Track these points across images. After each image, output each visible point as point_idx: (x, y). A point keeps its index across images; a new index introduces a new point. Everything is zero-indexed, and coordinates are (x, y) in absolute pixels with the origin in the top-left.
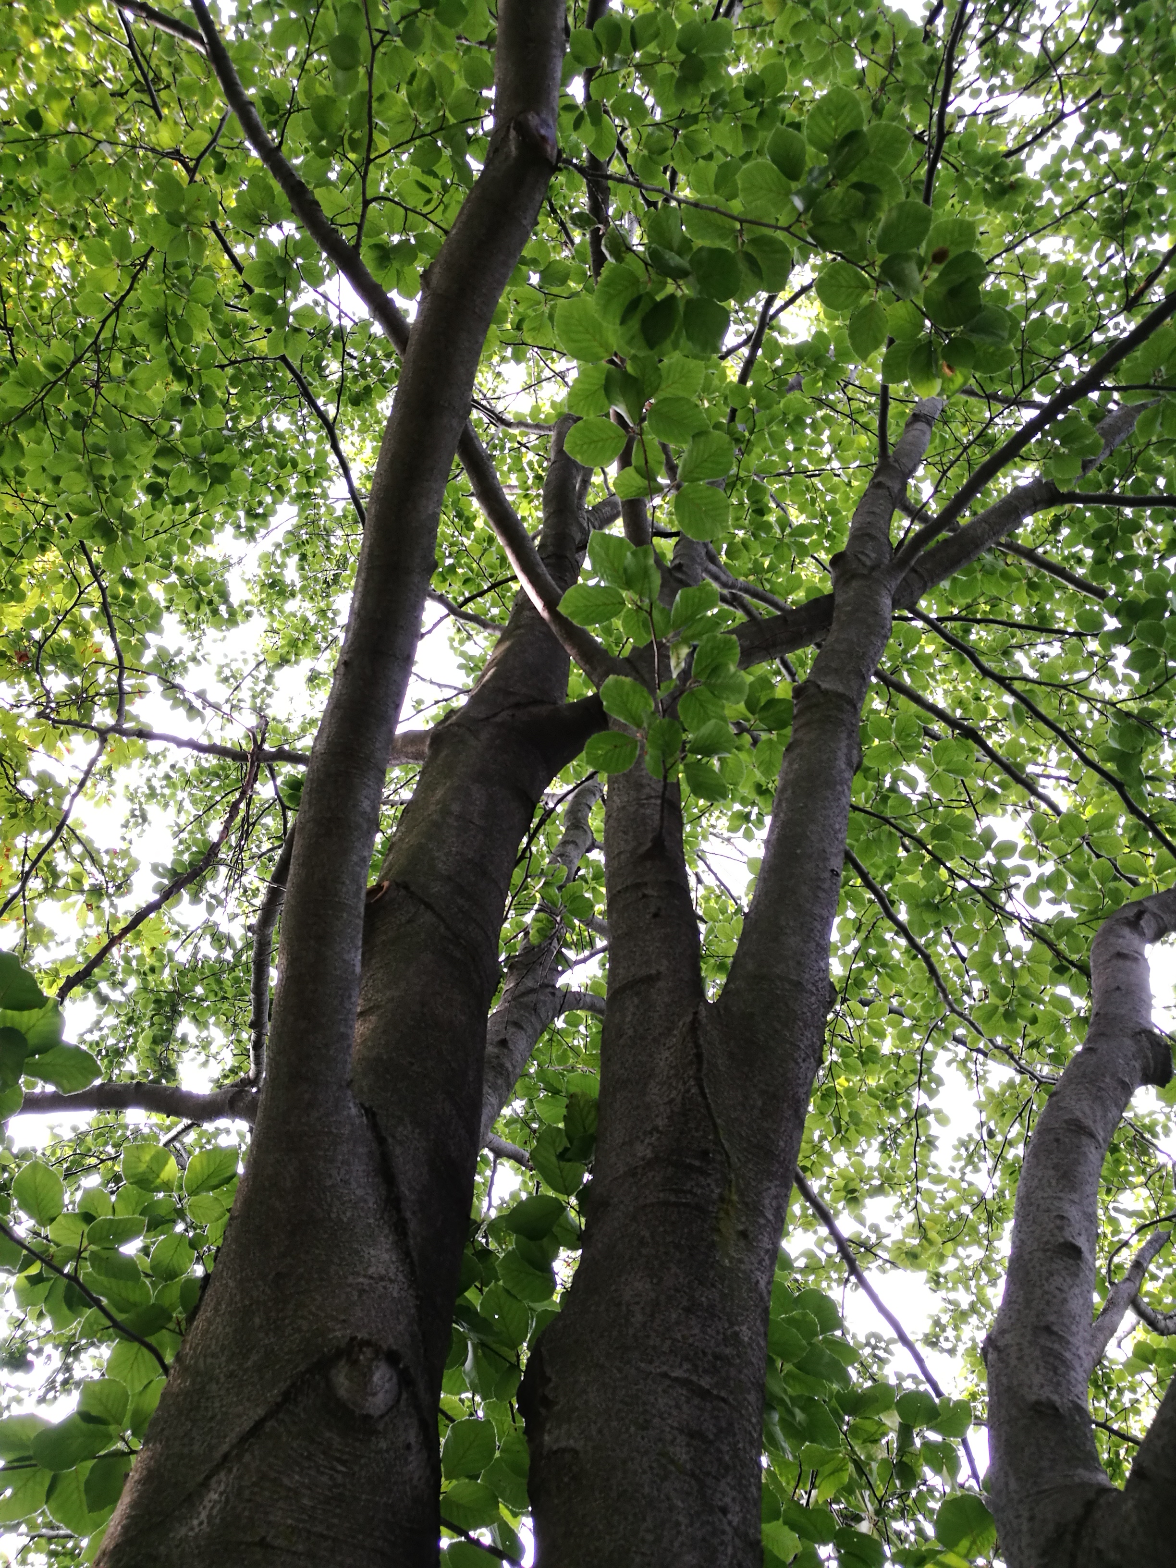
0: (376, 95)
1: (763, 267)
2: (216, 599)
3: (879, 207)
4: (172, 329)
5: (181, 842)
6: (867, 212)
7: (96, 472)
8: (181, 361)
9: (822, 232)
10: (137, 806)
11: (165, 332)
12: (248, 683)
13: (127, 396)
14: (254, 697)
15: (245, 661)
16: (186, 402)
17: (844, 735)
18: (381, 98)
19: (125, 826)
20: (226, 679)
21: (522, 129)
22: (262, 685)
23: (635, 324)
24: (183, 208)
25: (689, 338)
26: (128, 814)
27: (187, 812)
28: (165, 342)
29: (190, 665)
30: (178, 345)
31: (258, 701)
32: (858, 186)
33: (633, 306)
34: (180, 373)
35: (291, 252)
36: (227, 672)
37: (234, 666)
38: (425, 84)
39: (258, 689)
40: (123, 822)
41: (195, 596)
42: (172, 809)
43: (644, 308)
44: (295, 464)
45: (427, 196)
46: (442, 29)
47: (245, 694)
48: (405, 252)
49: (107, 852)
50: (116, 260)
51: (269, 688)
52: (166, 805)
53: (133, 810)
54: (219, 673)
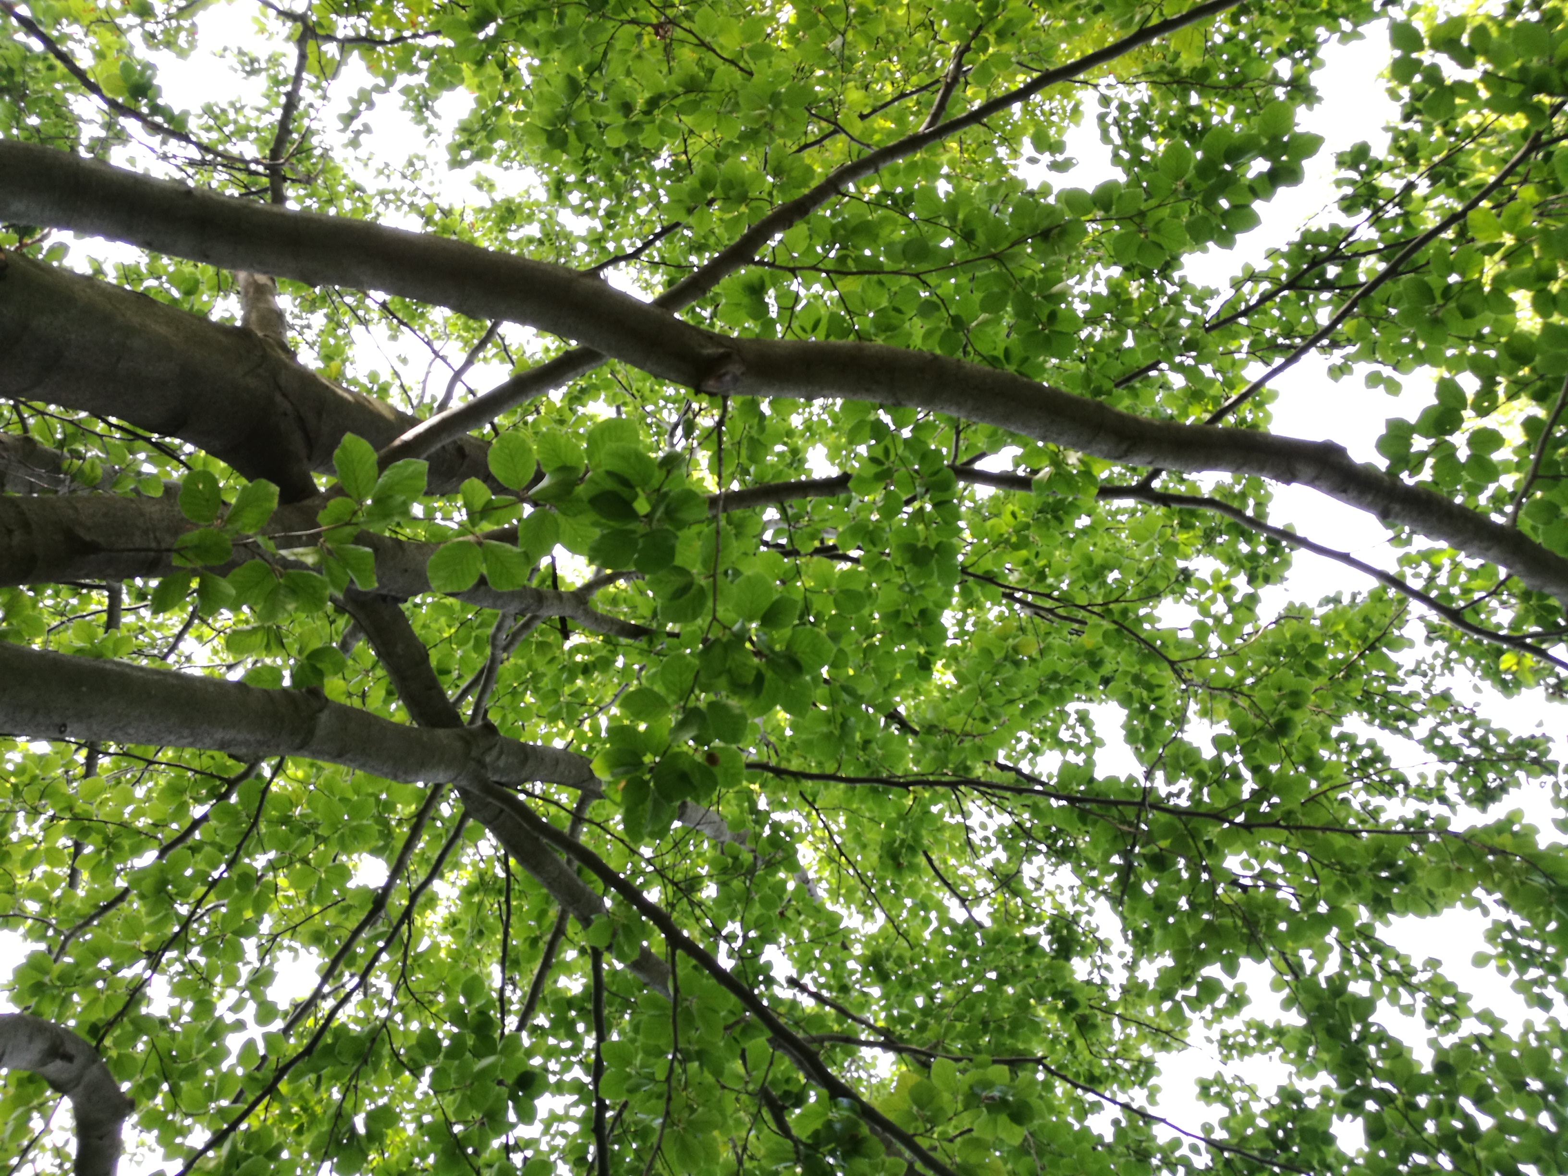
0: (882, 277)
1: (682, 600)
2: (475, 148)
3: (742, 697)
4: (692, 96)
5: (223, 111)
6: (738, 687)
7: (540, 14)
8: (664, 104)
9: (717, 650)
10: (263, 65)
11: (688, 91)
12: (409, 186)
13: (625, 51)
14: (395, 192)
15: (432, 184)
16: (627, 108)
17: (259, 736)
18: (881, 283)
19: (241, 53)
20: (411, 164)
21: (725, 358)
22: (408, 200)
23: (610, 485)
24: (785, 107)
25: (603, 537)
26: (254, 54)
27: (259, 119)
28: (680, 90)
29: (424, 127)
30: (677, 102)
31: (390, 197)
32: (760, 678)
33: (625, 482)
34: (653, 103)
35: (754, 204)
36: (419, 165)
37: (426, 173)
38: (895, 322)
39: (404, 197)
40: (245, 49)
41: (476, 127)
42: (264, 103)
43: (624, 492)
44: (611, 227)
45: (809, 328)
46: (937, 336)
47: (396, 183)
48: (759, 310)
49: (194, 25)
50: (747, 45)
51: (405, 208)
52: (268, 97)
53: (257, 60)
54: (418, 157)
